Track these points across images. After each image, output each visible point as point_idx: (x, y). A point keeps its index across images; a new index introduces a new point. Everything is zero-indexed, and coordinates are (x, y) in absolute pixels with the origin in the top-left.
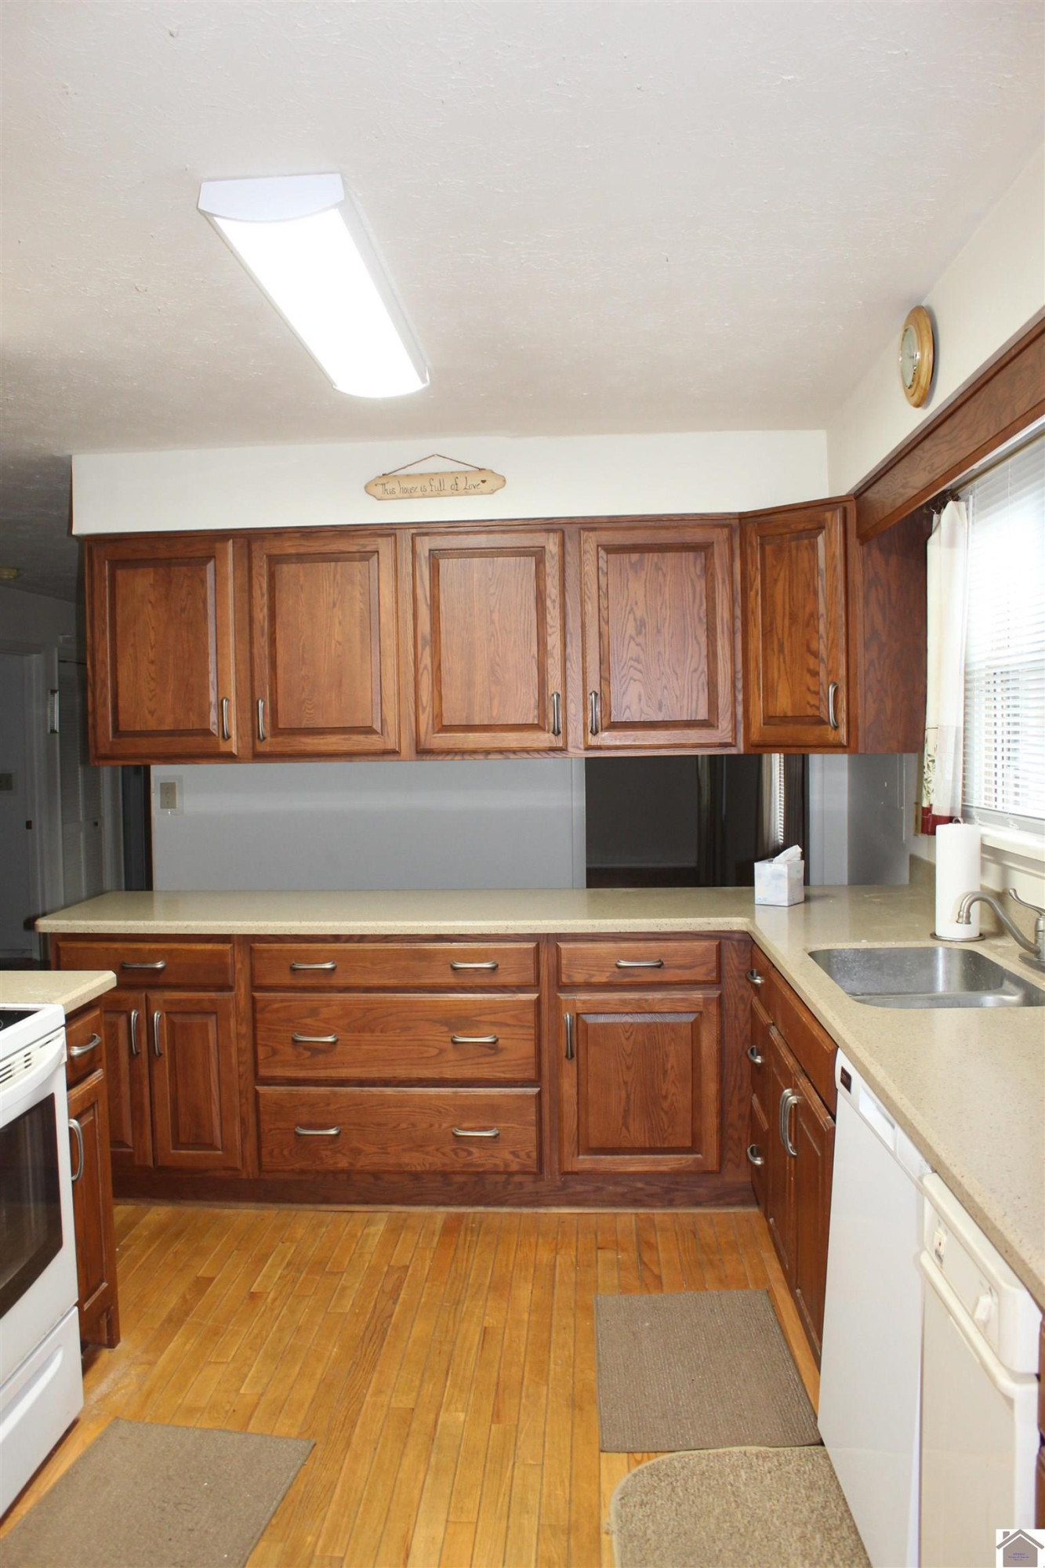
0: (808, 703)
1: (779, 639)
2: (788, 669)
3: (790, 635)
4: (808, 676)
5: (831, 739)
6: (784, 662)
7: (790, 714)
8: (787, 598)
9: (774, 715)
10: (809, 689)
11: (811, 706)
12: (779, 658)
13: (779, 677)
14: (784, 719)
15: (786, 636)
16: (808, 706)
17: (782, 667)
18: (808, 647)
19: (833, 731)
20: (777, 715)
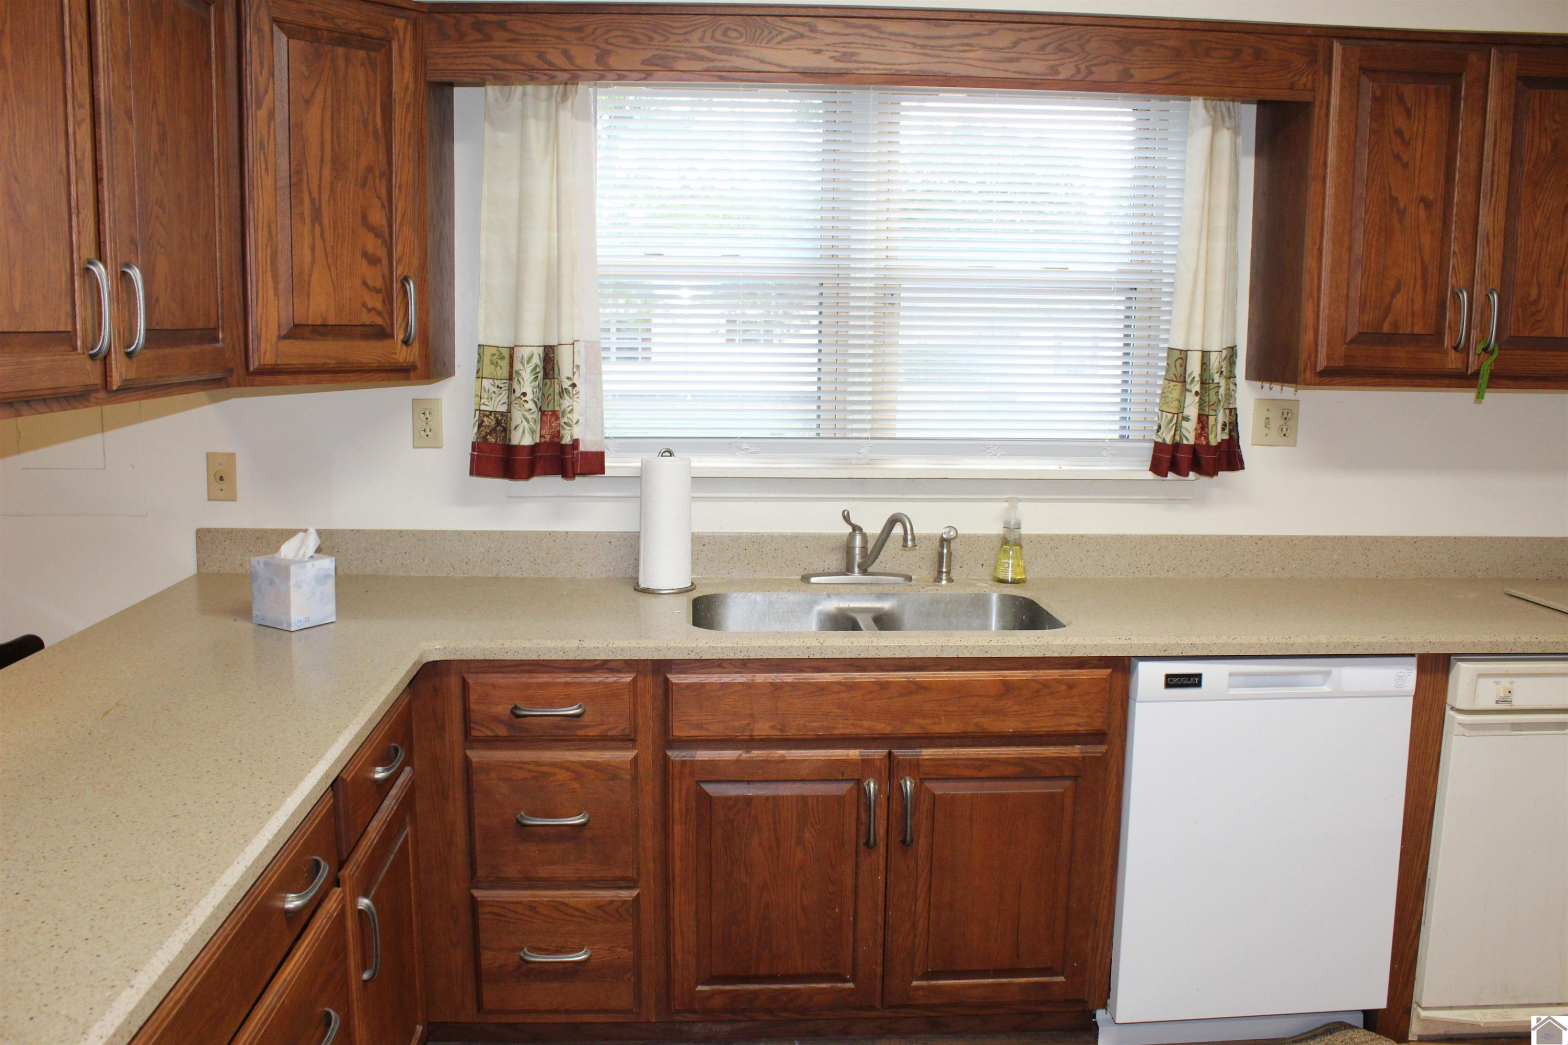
0: (364, 305)
1: (312, 200)
2: (329, 250)
3: (333, 191)
4: (364, 263)
5: (401, 360)
6: (322, 237)
7: (332, 321)
8: (328, 136)
9: (303, 322)
10: (365, 283)
11: (369, 310)
12: (313, 231)
13: (313, 261)
14: (322, 331)
15: (325, 197)
16: (364, 310)
17: (319, 243)
18: (364, 217)
19: (405, 347)
20: (310, 322)
